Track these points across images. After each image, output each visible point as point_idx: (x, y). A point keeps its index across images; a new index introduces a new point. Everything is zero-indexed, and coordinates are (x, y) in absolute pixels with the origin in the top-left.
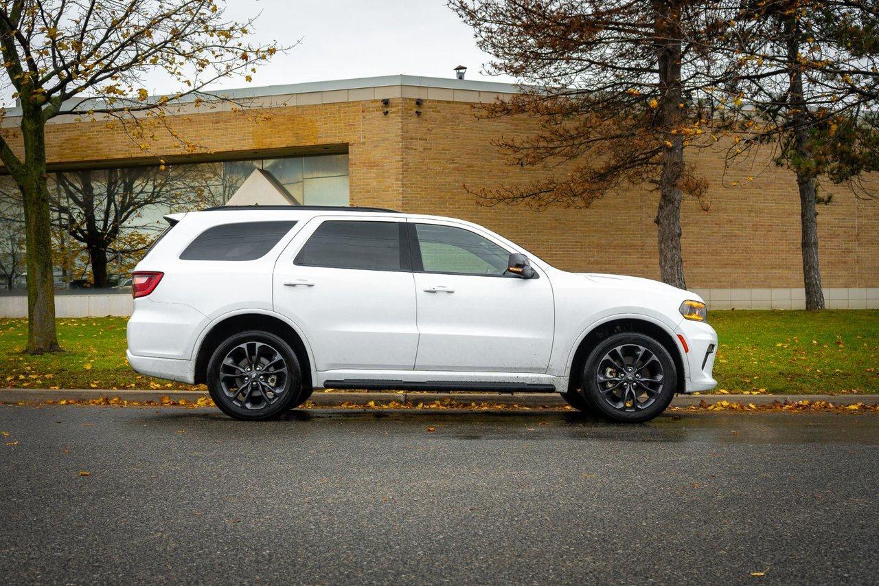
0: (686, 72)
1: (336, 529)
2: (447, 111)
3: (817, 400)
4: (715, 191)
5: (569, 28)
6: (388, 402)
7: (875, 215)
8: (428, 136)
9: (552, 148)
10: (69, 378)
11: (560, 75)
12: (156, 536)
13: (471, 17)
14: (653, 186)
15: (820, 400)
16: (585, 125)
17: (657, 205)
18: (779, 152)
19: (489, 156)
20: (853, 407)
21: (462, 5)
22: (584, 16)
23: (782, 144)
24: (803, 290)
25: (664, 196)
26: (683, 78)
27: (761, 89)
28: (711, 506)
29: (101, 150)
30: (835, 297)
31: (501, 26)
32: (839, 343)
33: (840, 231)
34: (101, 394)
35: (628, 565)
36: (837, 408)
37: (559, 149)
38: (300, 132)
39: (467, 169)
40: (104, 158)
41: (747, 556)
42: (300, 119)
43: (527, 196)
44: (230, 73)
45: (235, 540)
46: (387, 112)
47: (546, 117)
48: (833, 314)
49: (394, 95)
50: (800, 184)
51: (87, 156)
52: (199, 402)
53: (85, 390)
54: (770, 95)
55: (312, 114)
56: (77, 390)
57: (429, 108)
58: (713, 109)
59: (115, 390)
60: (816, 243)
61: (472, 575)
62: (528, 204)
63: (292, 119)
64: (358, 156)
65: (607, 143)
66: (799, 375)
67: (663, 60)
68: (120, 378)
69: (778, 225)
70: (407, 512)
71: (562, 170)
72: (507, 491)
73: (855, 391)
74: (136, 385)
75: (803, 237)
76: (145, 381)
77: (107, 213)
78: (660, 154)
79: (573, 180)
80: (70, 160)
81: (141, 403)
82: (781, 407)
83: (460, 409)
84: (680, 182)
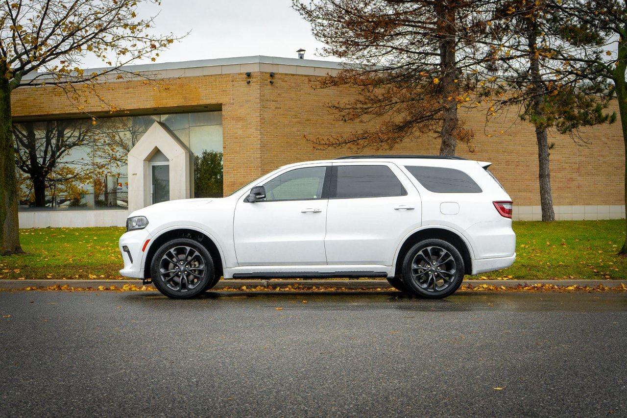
0: (458, 56)
1: (236, 366)
2: (291, 81)
3: (547, 283)
4: (479, 137)
5: (377, 24)
6: (255, 287)
7: (590, 154)
8: (278, 99)
9: (366, 109)
10: (30, 272)
11: (370, 57)
12: (122, 371)
13: (309, 15)
14: (436, 135)
15: (548, 283)
16: (389, 92)
17: (439, 147)
18: (523, 110)
19: (321, 112)
20: (570, 288)
21: (302, 7)
22: (387, 15)
23: (526, 106)
24: (540, 207)
25: (444, 142)
26: (457, 59)
27: (510, 67)
28: (472, 350)
29: (43, 107)
30: (562, 212)
31: (330, 22)
32: (563, 244)
33: (567, 166)
34: (55, 282)
35: (420, 385)
36: (560, 289)
37: (370, 110)
38: (187, 95)
39: (306, 122)
40: (46, 113)
41: (493, 379)
42: (188, 86)
43: (349, 142)
44: (141, 56)
45: (173, 373)
46: (249, 82)
47: (362, 87)
48: (560, 224)
49: (254, 69)
50: (538, 134)
51: (33, 112)
52: (124, 288)
53: (44, 280)
54: (516, 71)
55: (196, 83)
56: (38, 280)
57: (279, 79)
58: (478, 81)
59: (64, 280)
60: (548, 175)
61: (324, 392)
62: (350, 148)
63: (181, 86)
64: (229, 113)
65: (404, 105)
66: (536, 267)
67: (443, 47)
68: (68, 272)
69: (523, 162)
70: (280, 355)
71: (372, 124)
72: (342, 342)
73: (572, 277)
74: (79, 276)
75: (540, 170)
76: (85, 273)
77: (46, 152)
78: (441, 112)
79: (381, 131)
80: (20, 115)
81: (84, 289)
82: (523, 288)
83: (305, 291)
84: (455, 132)
